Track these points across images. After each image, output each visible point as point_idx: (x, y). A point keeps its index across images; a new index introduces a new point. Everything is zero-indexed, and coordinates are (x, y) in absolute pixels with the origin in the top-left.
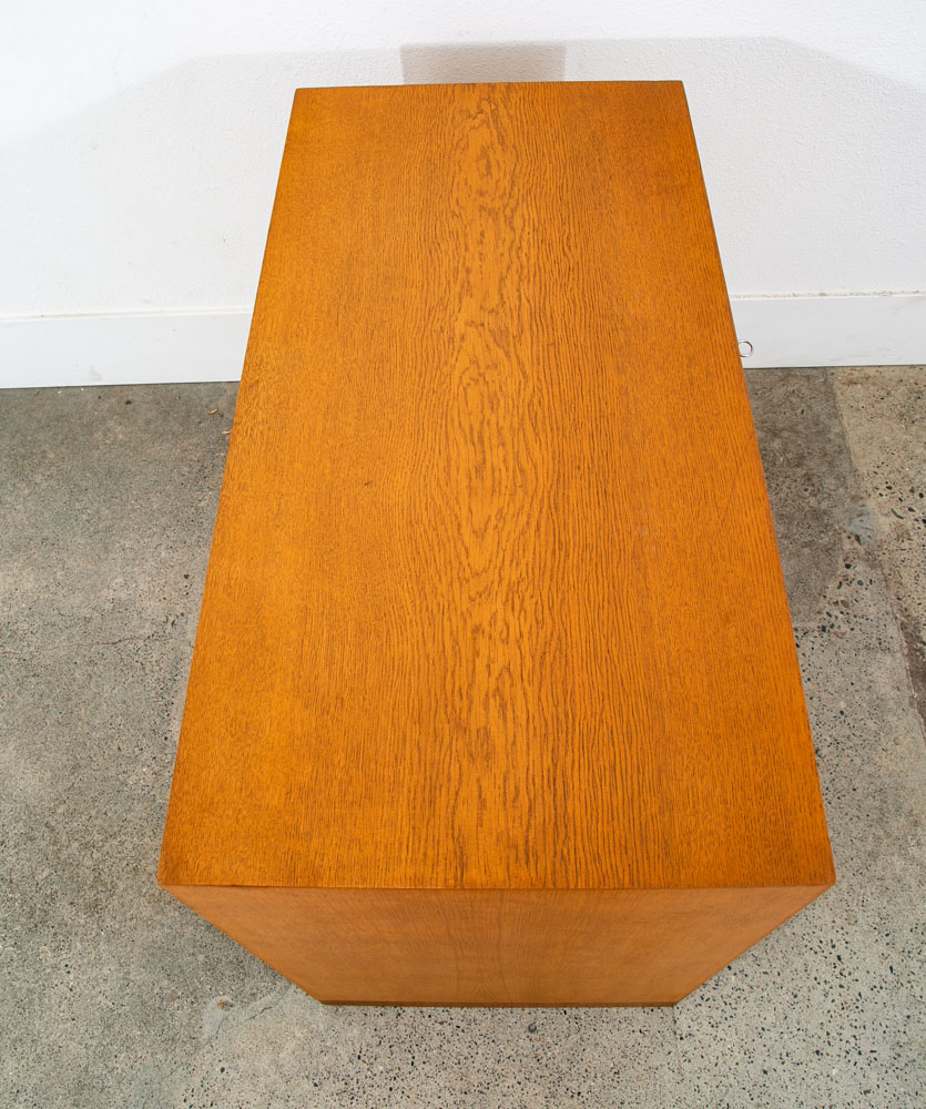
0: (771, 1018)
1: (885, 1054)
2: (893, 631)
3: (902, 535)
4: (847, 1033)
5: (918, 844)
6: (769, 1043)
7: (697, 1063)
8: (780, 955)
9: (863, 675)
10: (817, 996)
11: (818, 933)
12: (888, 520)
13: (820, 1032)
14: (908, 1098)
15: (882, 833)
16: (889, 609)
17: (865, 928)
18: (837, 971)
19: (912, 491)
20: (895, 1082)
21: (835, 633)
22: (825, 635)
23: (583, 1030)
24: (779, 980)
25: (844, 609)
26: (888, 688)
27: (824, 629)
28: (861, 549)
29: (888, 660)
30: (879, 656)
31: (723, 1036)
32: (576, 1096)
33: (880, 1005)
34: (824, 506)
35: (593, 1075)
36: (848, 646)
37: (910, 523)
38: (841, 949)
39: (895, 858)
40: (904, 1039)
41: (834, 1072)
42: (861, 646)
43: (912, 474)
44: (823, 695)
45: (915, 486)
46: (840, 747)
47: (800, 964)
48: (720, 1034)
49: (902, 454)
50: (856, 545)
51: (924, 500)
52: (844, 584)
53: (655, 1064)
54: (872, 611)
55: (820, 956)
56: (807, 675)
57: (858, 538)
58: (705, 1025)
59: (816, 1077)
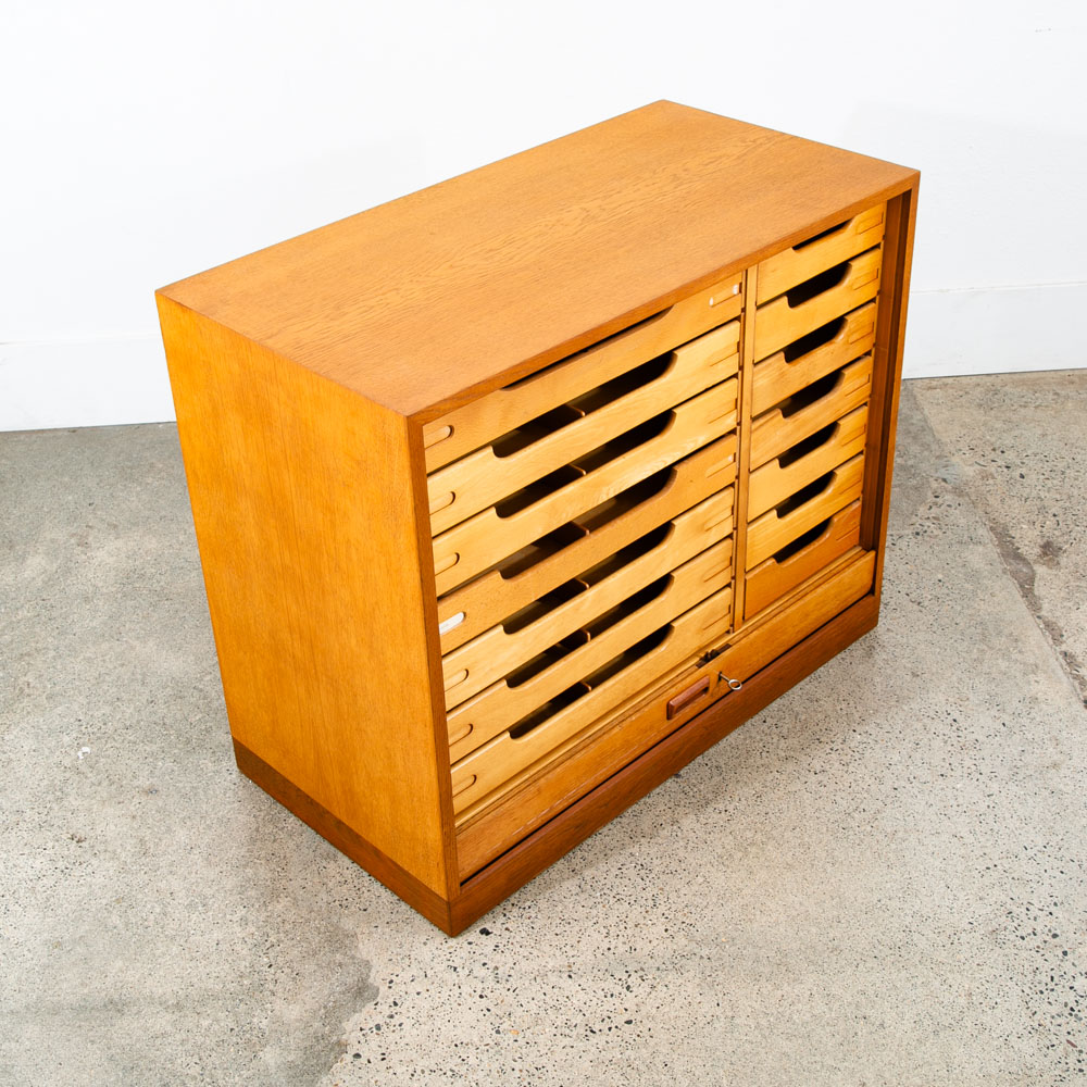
0: (896, 758)
1: (1004, 773)
2: (983, 532)
3: (986, 476)
4: (968, 763)
5: (1020, 652)
6: (896, 773)
7: (831, 787)
8: (900, 722)
9: (957, 558)
10: (938, 743)
11: (933, 707)
12: (972, 468)
13: (943, 764)
14: (1028, 797)
15: (985, 647)
16: (977, 518)
17: (977, 702)
18: (954, 728)
19: (993, 450)
20: (1015, 788)
21: (930, 537)
22: (919, 537)
23: (724, 774)
24: (901, 736)
25: (935, 521)
26: (982, 565)
27: (918, 534)
28: (949, 487)
29: (981, 548)
30: (971, 547)
31: (854, 770)
32: (723, 812)
33: (996, 745)
34: (910, 463)
35: (737, 799)
36: (941, 542)
37: (993, 469)
38: (956, 715)
39: (1000, 661)
40: (1020, 764)
41: (958, 786)
42: (953, 542)
43: (993, 440)
44: (921, 571)
45: (997, 446)
46: (940, 600)
47: (919, 726)
48: (851, 769)
49: (982, 428)
50: (943, 484)
51: (1005, 454)
52: (934, 507)
53: (794, 789)
54: (962, 522)
55: (937, 720)
56: (904, 561)
57: (944, 480)
58: (837, 765)
59: (942, 789)
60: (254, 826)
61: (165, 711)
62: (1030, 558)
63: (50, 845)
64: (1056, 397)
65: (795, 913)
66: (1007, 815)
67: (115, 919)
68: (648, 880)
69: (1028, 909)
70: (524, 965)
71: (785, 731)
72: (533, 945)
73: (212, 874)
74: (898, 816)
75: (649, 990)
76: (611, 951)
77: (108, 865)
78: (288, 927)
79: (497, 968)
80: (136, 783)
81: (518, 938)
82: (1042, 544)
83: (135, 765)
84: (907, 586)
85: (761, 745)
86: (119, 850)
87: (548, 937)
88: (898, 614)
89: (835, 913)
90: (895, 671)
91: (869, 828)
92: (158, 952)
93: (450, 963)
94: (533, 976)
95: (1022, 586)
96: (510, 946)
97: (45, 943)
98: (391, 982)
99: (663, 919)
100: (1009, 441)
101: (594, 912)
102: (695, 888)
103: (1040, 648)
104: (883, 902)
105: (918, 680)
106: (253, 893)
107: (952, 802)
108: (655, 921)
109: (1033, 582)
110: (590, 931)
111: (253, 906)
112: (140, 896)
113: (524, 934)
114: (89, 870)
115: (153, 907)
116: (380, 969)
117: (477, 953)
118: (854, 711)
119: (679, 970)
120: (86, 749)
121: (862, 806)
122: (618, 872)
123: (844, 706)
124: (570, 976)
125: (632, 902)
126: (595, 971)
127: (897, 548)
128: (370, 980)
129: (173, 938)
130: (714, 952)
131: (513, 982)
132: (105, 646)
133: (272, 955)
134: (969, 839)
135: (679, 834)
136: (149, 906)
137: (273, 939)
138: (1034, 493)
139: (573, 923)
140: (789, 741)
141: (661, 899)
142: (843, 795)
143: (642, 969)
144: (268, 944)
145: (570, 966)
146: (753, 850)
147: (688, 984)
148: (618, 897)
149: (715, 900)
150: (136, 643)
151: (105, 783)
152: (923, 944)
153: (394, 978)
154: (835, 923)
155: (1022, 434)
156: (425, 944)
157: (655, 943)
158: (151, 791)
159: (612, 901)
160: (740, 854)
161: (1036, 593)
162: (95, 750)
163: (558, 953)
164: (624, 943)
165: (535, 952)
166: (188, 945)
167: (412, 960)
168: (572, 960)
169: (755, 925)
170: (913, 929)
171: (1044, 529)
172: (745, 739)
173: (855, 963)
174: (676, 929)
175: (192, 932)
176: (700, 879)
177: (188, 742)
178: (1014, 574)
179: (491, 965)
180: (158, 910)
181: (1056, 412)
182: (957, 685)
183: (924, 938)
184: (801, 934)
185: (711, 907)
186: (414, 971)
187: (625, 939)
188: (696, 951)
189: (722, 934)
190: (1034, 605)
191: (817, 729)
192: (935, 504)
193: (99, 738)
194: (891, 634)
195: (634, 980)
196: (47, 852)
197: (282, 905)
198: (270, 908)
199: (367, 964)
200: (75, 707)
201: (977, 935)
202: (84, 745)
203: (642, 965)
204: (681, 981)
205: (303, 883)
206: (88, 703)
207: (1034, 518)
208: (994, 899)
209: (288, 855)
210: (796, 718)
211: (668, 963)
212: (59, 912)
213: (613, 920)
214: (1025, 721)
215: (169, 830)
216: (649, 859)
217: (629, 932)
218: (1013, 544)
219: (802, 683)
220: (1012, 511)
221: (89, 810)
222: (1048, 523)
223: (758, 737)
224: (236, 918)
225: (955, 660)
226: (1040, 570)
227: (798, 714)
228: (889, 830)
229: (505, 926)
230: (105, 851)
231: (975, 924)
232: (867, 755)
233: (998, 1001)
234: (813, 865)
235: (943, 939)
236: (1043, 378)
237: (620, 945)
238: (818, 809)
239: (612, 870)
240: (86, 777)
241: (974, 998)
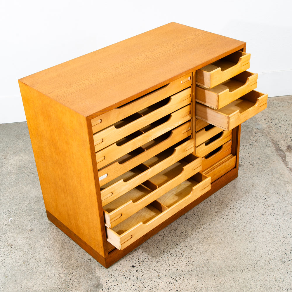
0: (249, 210)
1: (281, 213)
2: (270, 143)
3: (269, 127)
4: (270, 211)
5: (283, 178)
6: (250, 214)
7: (231, 219)
8: (250, 200)
9: (263, 151)
10: (261, 205)
11: (259, 195)
12: (265, 125)
14: (288, 220)
15: (273, 177)
16: (268, 140)
17: (272, 193)
18: (266, 201)
19: (271, 119)
20: (284, 217)
21: (255, 145)
23: (200, 217)
24: (250, 204)
25: (256, 141)
26: (270, 153)
27: (251, 145)
28: (259, 131)
29: (269, 148)
30: (267, 148)
32: (200, 228)
33: (278, 205)
34: (247, 124)
35: (204, 224)
36: (258, 147)
37: (271, 125)
38: (266, 197)
39: (277, 181)
40: (285, 210)
41: (268, 217)
42: (261, 147)
43: (271, 116)
44: (253, 156)
45: (272, 118)
46: (259, 164)
47: (255, 200)
48: (236, 214)
49: (268, 113)
50: (257, 130)
51: (275, 121)
52: (255, 137)
53: (220, 221)
54: (264, 141)
55: (260, 199)
56: (248, 153)
57: (258, 129)
58: (232, 213)
59: (263, 219)
60: (63, 239)
61: (34, 206)
62: (284, 150)
63: (2, 247)
64: (288, 103)
65: (223, 257)
66: (283, 225)
67: (23, 268)
68: (180, 249)
69: (291, 252)
70: (145, 276)
71: (216, 204)
72: (147, 269)
73: (52, 253)
74: (251, 227)
75: (182, 281)
76: (171, 270)
77: (20, 252)
78: (75, 268)
79: (137, 277)
80: (27, 228)
81: (143, 268)
82: (287, 146)
83: (26, 223)
84: (249, 160)
85: (210, 208)
86: (23, 248)
87: (152, 267)
88: (247, 168)
89: (235, 256)
90: (247, 185)
91: (243, 231)
92: (37, 277)
93: (124, 276)
94: (148, 279)
95: (282, 159)
96: (141, 270)
97: (3, 277)
98: (107, 282)
99: (185, 260)
100: (275, 117)
101: (165, 259)
102: (194, 251)
103: (289, 176)
104: (248, 252)
105: (254, 187)
106: (64, 259)
107: (267, 222)
108: (183, 261)
109: (285, 157)
110: (164, 265)
111: (64, 262)
112: (30, 261)
113: (145, 267)
114: (15, 254)
115: (35, 264)
116: (103, 279)
117: (131, 273)
118: (236, 197)
119: (191, 275)
120: (11, 219)
121: (240, 225)
122: (171, 247)
123: (233, 196)
124: (159, 278)
125: (176, 256)
126: (166, 276)
127: (245, 149)
128: (101, 282)
129: (41, 273)
130: (201, 269)
131: (143, 281)
132: (15, 188)
133: (71, 276)
134: (272, 233)
135: (188, 235)
136: (33, 264)
137: (71, 272)
138: (284, 131)
139: (159, 263)
140: (218, 207)
141: (184, 254)
142: (235, 222)
143: (180, 275)
144: (69, 273)
145: (159, 275)
146: (210, 239)
147: (193, 279)
148: (171, 254)
149: (200, 254)
150: (24, 187)
151: (18, 228)
152: (261, 264)
153: (107, 281)
154: (235, 259)
155: (279, 114)
156: (116, 271)
157: (183, 267)
158: (32, 230)
159: (170, 256)
160: (206, 240)
161: (286, 160)
162: (14, 219)
163: (155, 272)
164: (174, 268)
165: (148, 272)
166: (46, 275)
167: (112, 276)
168: (159, 273)
169: (212, 261)
170: (258, 260)
171: (287, 142)
172: (205, 207)
173: (242, 270)
174: (189, 263)
175: (47, 271)
176: (195, 248)
177: (42, 215)
178: (280, 155)
179: (136, 276)
180: (36, 265)
181: (289, 108)
182: (265, 188)
183: (261, 262)
184: (225, 263)
185: (199, 256)
186: (113, 279)
187: (174, 267)
188: (195, 269)
189: (202, 264)
190: (286, 164)
191: (226, 203)
192: (256, 136)
193: (15, 215)
194: (245, 174)
195: (178, 278)
196: (2, 249)
197: (73, 261)
198: (69, 263)
199: (99, 278)
200: (7, 206)
201: (277, 260)
202: (10, 217)
203: (180, 274)
204: (191, 278)
205: (79, 255)
206: (11, 205)
207: (284, 139)
208: (281, 250)
209: (74, 247)
210: (219, 200)
211: (187, 273)
212: (6, 267)
213: (170, 261)
214: (286, 198)
215: (38, 241)
216: (180, 243)
217: (175, 264)
218: (279, 147)
219: (220, 190)
220: (278, 137)
221: (13, 236)
222: (288, 140)
223: (209, 206)
224: (59, 266)
225: (264, 181)
226: (287, 154)
227: (220, 199)
228: (249, 231)
229: (139, 265)
230: (19, 248)
231: (276, 257)
232: (241, 209)
233: (284, 279)
234: (227, 242)
235: (267, 262)
236: (284, 98)
237: (173, 268)
238: (228, 226)
239: (169, 247)
240: (12, 227)
241: (277, 279)
